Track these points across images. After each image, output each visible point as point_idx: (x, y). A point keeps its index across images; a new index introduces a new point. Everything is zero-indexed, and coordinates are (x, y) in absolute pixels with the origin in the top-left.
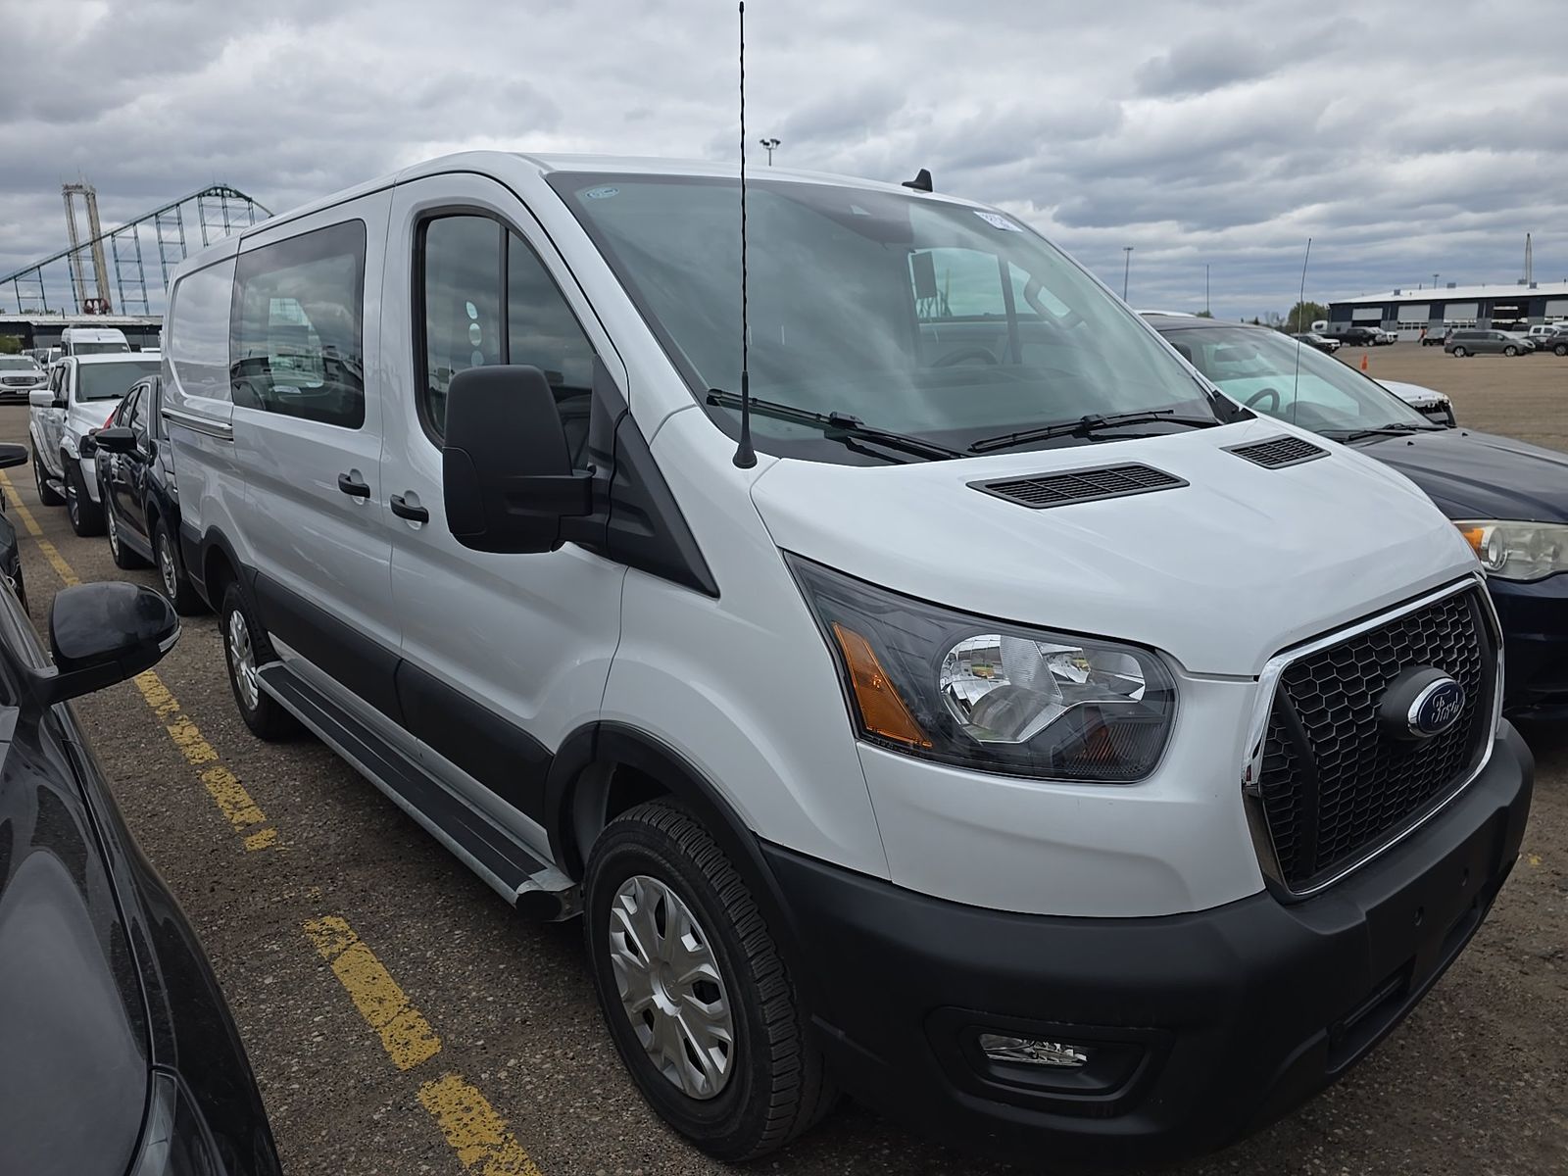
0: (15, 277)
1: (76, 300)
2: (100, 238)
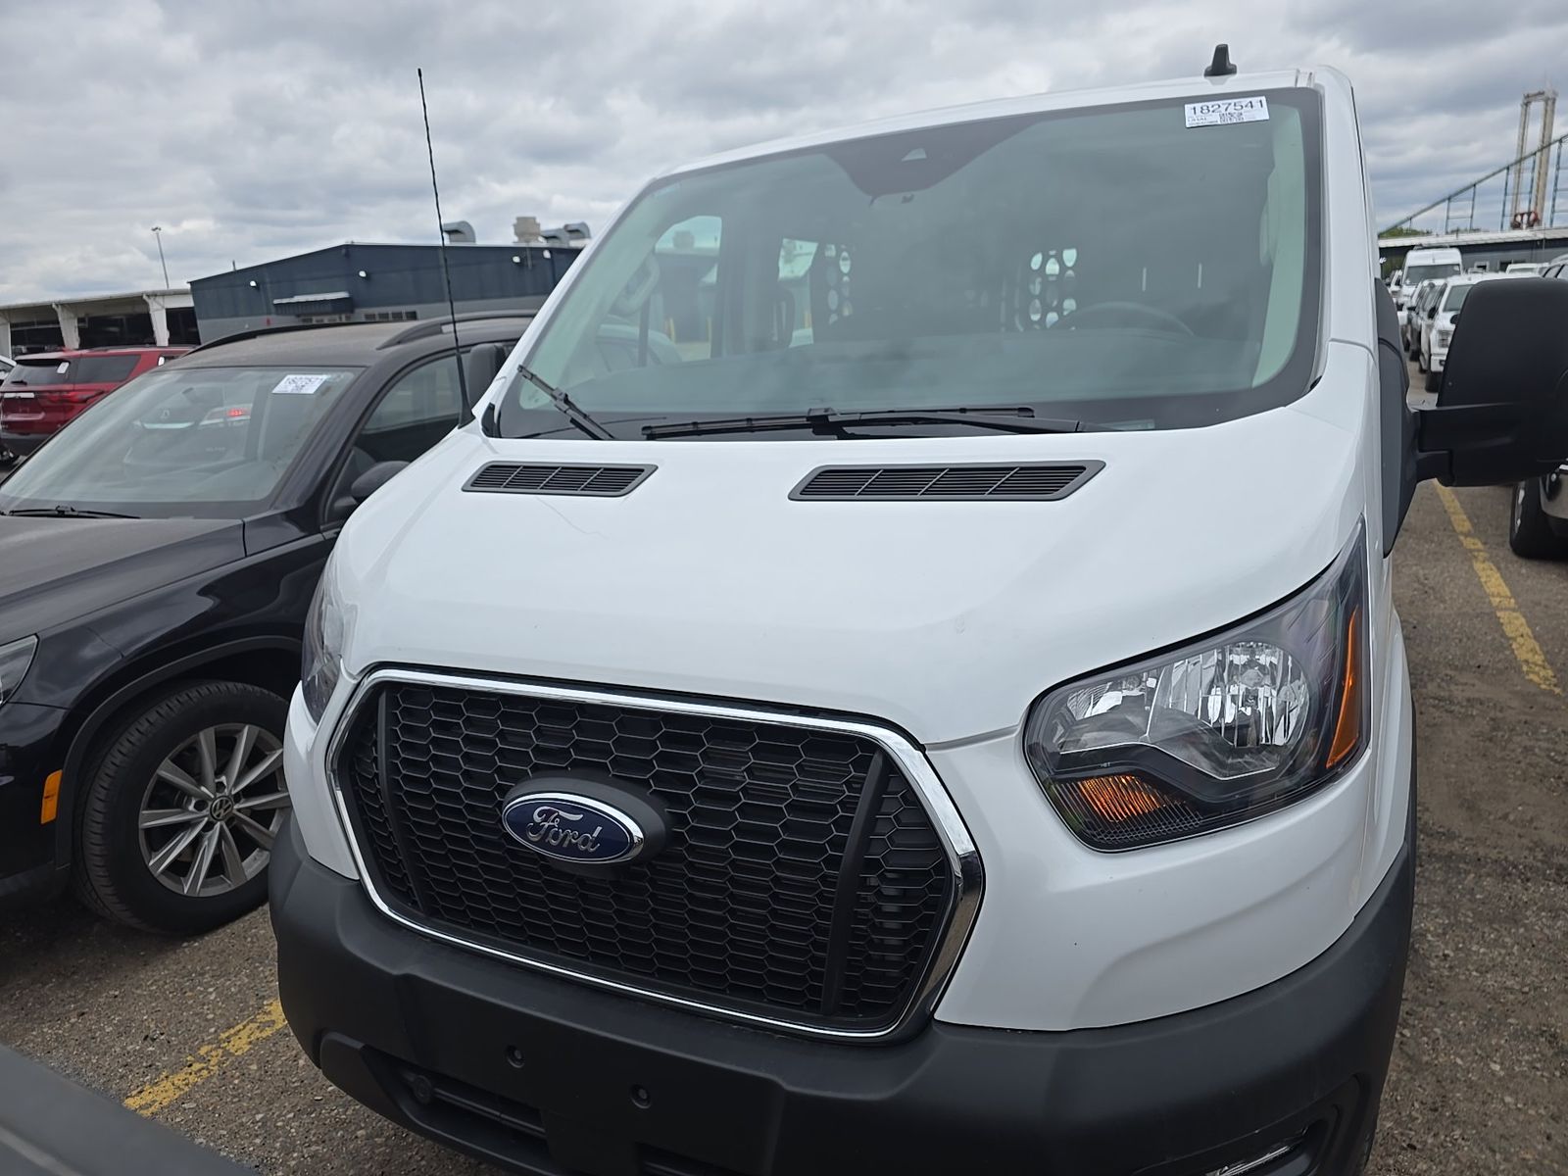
0: (1449, 199)
1: (1503, 215)
2: (1550, 144)
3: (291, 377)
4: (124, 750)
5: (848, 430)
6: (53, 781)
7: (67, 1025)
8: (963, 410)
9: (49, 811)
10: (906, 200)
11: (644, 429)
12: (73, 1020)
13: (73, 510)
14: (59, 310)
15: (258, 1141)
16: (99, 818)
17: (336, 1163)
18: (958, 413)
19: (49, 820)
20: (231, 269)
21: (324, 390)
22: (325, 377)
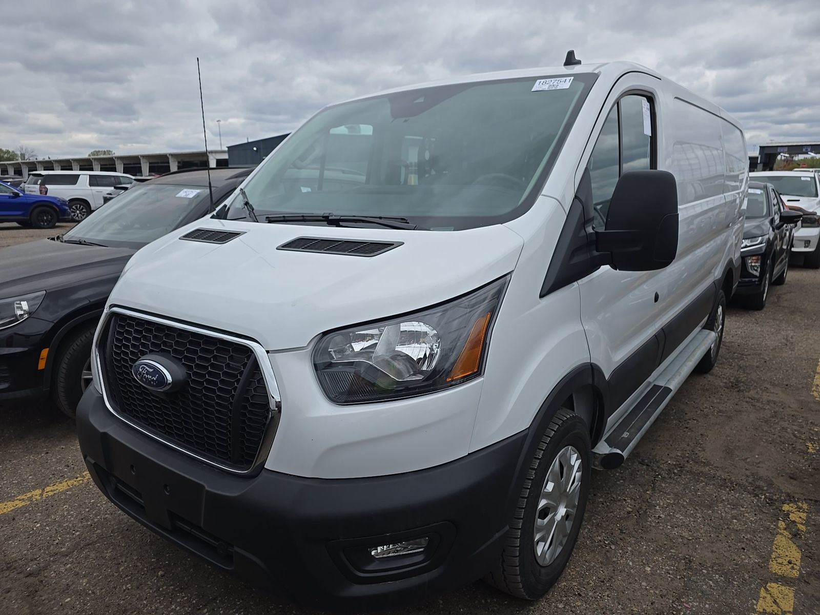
3: (185, 190)
4: (78, 344)
5: (341, 223)
6: (45, 353)
7: (40, 456)
8: (380, 218)
9: (42, 365)
10: (406, 121)
11: (267, 218)
12: (43, 455)
13: (85, 242)
14: (170, 157)
15: (87, 510)
16: (64, 371)
17: (112, 523)
18: (378, 219)
19: (41, 368)
20: (246, 141)
21: (197, 196)
22: (198, 191)
